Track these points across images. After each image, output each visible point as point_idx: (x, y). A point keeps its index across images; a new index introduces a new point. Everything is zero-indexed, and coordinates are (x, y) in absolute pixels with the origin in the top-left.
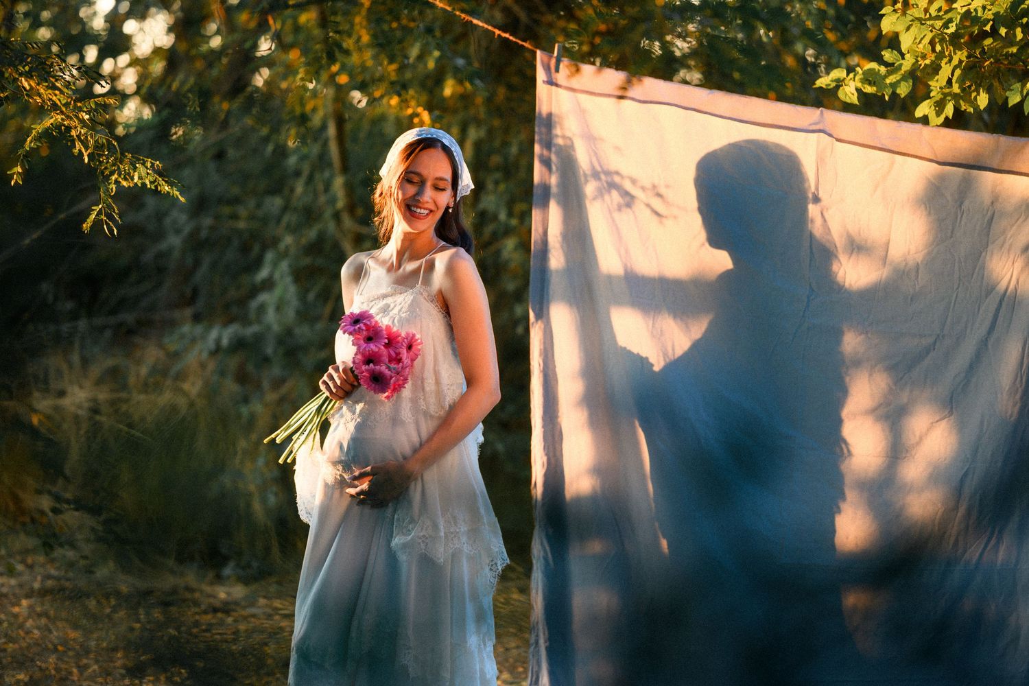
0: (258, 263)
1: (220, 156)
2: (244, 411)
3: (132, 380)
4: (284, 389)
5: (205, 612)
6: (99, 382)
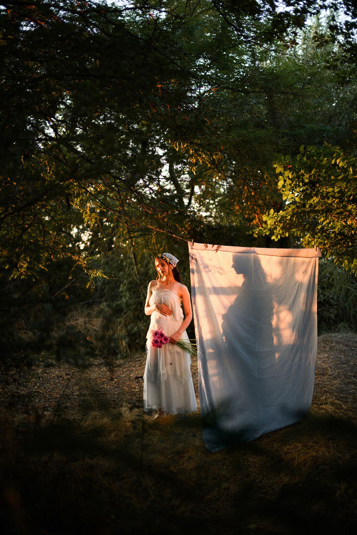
0: (119, 287)
1: (107, 264)
2: (118, 320)
3: (93, 316)
4: (127, 315)
5: (115, 367)
6: (85, 317)
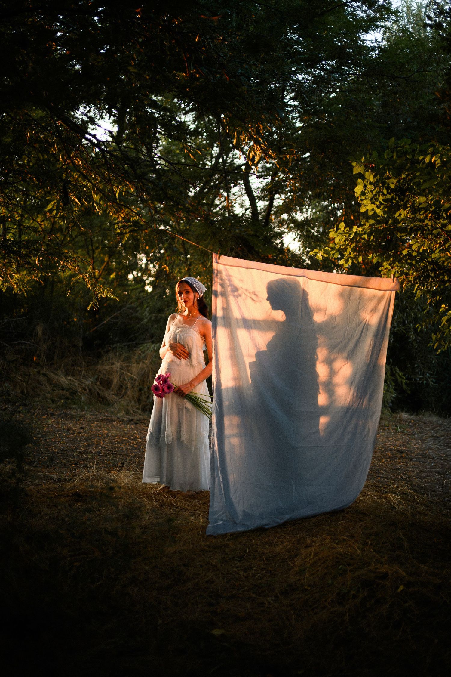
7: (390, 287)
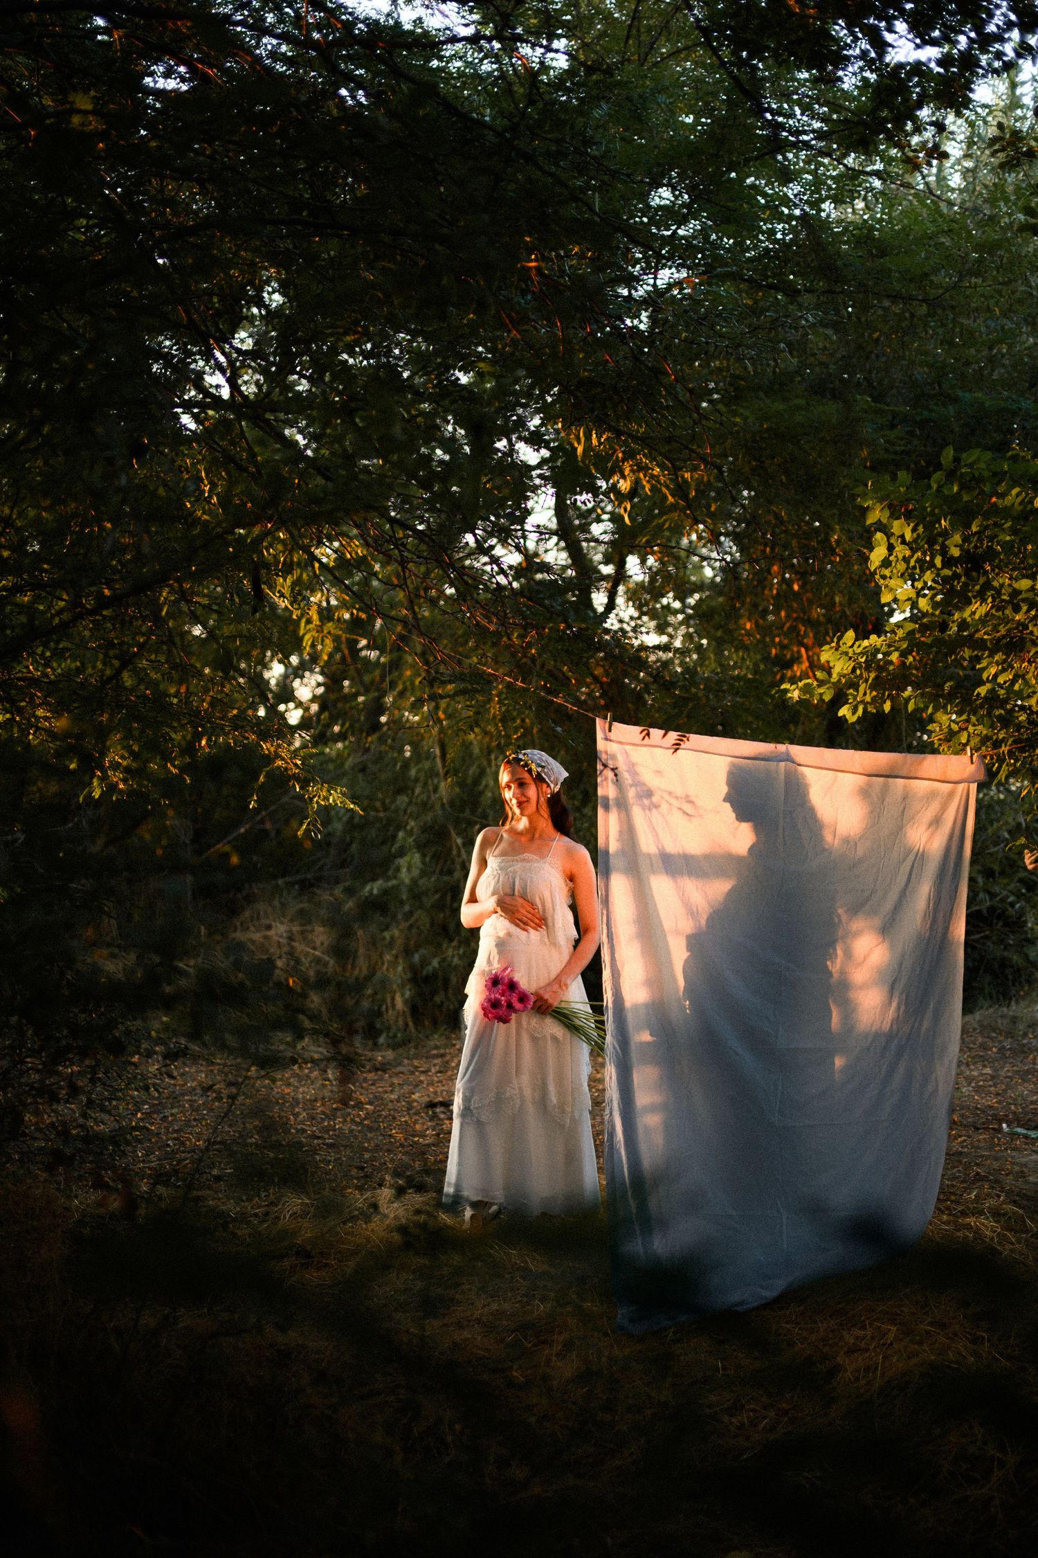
0: (394, 839)
1: (363, 770)
2: (387, 935)
3: (313, 918)
4: (412, 920)
5: (370, 1071)
6: (292, 920)
7: (966, 775)
